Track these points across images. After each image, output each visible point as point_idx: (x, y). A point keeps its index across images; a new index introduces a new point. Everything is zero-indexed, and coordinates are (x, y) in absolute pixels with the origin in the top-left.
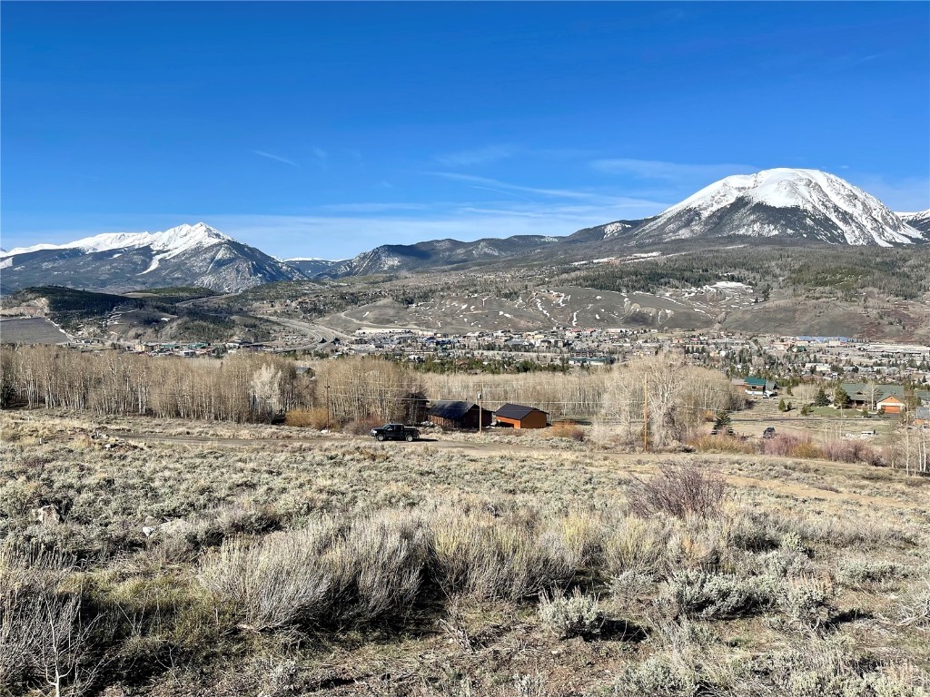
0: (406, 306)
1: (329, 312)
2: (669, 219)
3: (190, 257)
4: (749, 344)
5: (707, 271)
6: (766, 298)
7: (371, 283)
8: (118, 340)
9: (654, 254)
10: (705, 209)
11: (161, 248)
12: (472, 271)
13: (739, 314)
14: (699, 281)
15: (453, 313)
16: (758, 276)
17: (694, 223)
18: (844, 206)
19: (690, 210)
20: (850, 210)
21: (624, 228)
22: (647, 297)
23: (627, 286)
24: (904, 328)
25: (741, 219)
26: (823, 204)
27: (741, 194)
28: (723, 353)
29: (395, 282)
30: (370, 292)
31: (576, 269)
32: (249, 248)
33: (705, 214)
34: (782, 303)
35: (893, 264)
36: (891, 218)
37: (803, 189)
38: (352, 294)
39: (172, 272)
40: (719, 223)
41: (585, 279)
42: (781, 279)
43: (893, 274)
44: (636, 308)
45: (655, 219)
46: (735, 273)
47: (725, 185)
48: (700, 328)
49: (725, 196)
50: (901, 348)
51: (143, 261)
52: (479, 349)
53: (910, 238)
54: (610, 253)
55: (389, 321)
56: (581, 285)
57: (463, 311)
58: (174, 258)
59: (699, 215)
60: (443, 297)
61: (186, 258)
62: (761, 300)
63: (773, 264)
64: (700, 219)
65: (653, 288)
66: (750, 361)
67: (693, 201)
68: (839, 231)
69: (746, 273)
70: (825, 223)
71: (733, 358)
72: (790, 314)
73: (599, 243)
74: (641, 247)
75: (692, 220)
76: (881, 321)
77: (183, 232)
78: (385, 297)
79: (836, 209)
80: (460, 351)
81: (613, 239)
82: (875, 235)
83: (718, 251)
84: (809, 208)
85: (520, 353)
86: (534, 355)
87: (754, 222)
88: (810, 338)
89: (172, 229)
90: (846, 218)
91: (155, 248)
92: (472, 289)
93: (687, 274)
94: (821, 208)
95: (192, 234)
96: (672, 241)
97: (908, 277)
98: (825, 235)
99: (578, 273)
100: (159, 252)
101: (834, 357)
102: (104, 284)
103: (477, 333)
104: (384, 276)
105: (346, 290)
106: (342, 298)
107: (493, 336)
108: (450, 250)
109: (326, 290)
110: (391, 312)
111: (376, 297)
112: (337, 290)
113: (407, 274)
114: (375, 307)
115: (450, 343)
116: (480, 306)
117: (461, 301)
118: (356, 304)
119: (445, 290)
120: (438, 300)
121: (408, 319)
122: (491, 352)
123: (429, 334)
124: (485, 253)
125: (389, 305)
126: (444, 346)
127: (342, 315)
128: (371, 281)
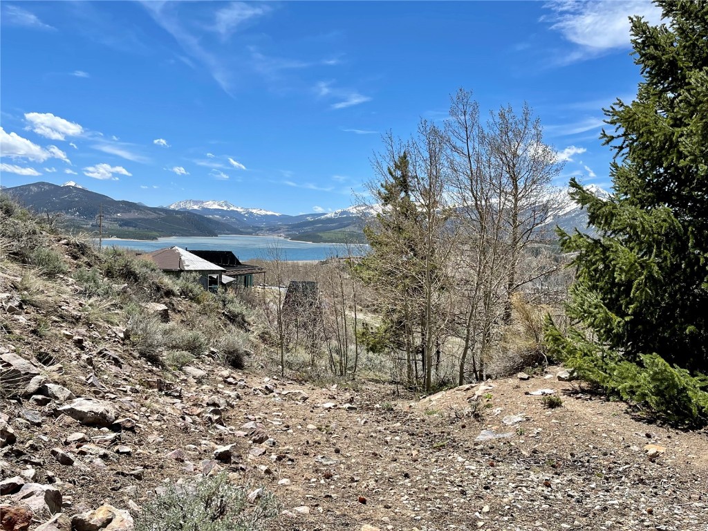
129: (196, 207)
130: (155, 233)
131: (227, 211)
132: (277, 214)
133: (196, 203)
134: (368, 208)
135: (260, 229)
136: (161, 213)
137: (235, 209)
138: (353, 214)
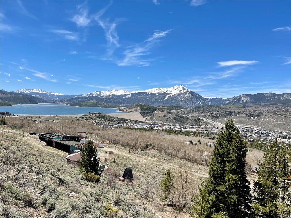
0: (250, 118)
1: (221, 118)
3: (177, 96)
7: (237, 108)
8: (156, 121)
11: (169, 93)
12: (280, 106)
15: (269, 123)
29: (246, 108)
30: (237, 111)
32: (196, 94)
38: (230, 112)
39: (171, 100)
51: (164, 96)
52: (280, 137)
55: (243, 123)
57: (274, 122)
58: (172, 96)
60: (265, 115)
61: (176, 96)
77: (176, 88)
78: (242, 114)
80: (271, 137)
89: (173, 87)
91: (168, 93)
92: (279, 114)
95: (178, 89)
100: (168, 94)
102: (153, 103)
103: (279, 131)
104: (243, 105)
105: (227, 110)
106: (226, 113)
107: (286, 132)
108: (271, 97)
109: (220, 109)
110: (244, 119)
111: (239, 113)
112: (224, 110)
113: (251, 105)
114: (238, 117)
115: (267, 133)
116: (282, 120)
117: (273, 117)
118: (231, 115)
119: (267, 113)
120: (263, 117)
121: (250, 123)
122: (285, 140)
123: (258, 129)
124: (286, 99)
125: (243, 117)
126: (264, 135)
127: (225, 119)
128: (237, 107)
129: (28, 92)
130: (11, 103)
131: (42, 93)
132: (63, 95)
133: (28, 90)
134: (100, 93)
135: (56, 101)
136: (13, 94)
137: (45, 93)
138: (94, 95)
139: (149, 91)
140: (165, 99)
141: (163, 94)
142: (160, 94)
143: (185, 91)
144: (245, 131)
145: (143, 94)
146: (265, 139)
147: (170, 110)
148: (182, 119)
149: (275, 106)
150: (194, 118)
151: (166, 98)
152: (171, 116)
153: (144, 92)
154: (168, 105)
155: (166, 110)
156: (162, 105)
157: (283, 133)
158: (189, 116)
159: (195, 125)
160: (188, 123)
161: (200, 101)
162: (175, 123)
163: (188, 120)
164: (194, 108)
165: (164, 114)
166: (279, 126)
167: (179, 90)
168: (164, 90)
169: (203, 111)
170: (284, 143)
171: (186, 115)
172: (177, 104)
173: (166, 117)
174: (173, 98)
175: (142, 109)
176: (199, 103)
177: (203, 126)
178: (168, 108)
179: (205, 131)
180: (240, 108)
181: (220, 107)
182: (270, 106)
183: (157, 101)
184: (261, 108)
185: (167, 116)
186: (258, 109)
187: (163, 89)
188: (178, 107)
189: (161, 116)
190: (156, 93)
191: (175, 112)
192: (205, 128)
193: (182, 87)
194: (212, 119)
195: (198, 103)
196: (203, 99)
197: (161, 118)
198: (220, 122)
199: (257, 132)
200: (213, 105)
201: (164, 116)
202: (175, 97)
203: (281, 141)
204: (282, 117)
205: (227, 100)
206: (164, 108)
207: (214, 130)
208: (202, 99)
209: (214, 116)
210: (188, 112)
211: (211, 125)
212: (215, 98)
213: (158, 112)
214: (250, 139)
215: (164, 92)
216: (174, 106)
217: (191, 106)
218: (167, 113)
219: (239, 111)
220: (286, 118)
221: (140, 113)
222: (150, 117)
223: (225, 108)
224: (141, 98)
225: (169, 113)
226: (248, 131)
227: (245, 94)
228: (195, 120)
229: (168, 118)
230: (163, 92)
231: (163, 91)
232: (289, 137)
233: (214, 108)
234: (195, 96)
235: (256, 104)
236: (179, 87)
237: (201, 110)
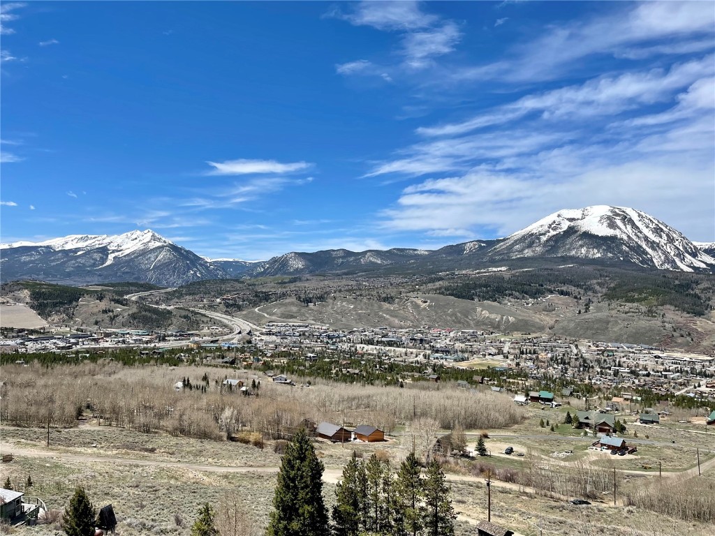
0: (306, 304)
1: (246, 307)
2: (516, 241)
3: (139, 257)
4: (570, 347)
5: (542, 286)
6: (587, 310)
7: (280, 283)
8: (82, 325)
9: (503, 269)
10: (544, 234)
11: (116, 248)
12: (359, 276)
13: (566, 323)
14: (535, 294)
15: (343, 313)
16: (582, 292)
17: (535, 245)
18: (652, 237)
19: (532, 234)
20: (657, 240)
21: (480, 246)
22: (494, 306)
23: (479, 296)
24: (692, 340)
25: (571, 244)
26: (636, 235)
27: (572, 224)
28: (549, 355)
29: (298, 284)
30: (279, 291)
31: (441, 279)
32: (186, 251)
33: (544, 239)
34: (599, 315)
35: (688, 286)
36: (691, 248)
37: (619, 223)
38: (265, 293)
39: (122, 267)
40: (554, 246)
41: (447, 289)
42: (600, 295)
43: (687, 295)
44: (486, 313)
45: (504, 240)
46: (564, 288)
47: (559, 216)
48: (534, 332)
49: (559, 224)
50: (687, 357)
51: (101, 258)
52: (362, 343)
53: (705, 263)
54: (468, 266)
55: (292, 317)
56: (443, 293)
57: (350, 311)
58: (125, 256)
59: (539, 239)
60: (335, 298)
61: (137, 257)
62: (583, 311)
63: (595, 281)
64: (540, 241)
65: (499, 298)
66: (569, 363)
67: (534, 228)
68: (649, 256)
69: (573, 288)
70: (638, 250)
71: (556, 359)
72: (605, 325)
73: (459, 257)
74: (494, 263)
75: (533, 243)
76: (674, 333)
77: (134, 237)
78: (290, 296)
79: (646, 239)
80: (346, 344)
81: (473, 255)
82: (677, 260)
83: (551, 270)
84: (625, 238)
85: (392, 348)
86: (404, 350)
87: (582, 246)
88: (618, 345)
89: (126, 234)
90: (654, 245)
91: (111, 248)
92: (358, 293)
93: (527, 288)
94: (634, 238)
95: (141, 238)
96: (518, 258)
97: (699, 298)
98: (638, 259)
99: (441, 282)
100: (113, 252)
101: (635, 363)
102: (69, 275)
103: (361, 329)
104: (291, 277)
105: (259, 289)
106: (256, 296)
107: (373, 331)
108: (342, 257)
109: (244, 288)
110: (294, 309)
111: (284, 295)
112: (253, 289)
113: (308, 276)
114: (283, 305)
115: (338, 337)
116: (364, 307)
117: (349, 302)
118: (267, 301)
119: (337, 292)
120: (331, 301)
121: (307, 315)
122: (371, 346)
123: (323, 328)
124: (370, 261)
125: (292, 304)
126: (334, 340)
127: (256, 310)
128: (280, 281)
139: (57, 243)
140: (104, 266)
141: (100, 252)
142: (88, 253)
143: (158, 244)
144: (298, 334)
145: (38, 252)
146: (336, 350)
147: (122, 293)
148: (154, 316)
149: (350, 276)
150: (184, 313)
151: (109, 263)
152: (124, 310)
153: (41, 247)
154: (114, 280)
155: (109, 296)
156: (96, 280)
157: (366, 333)
158: (172, 307)
159: (188, 330)
160: (170, 325)
161: (197, 268)
162: (137, 327)
163: (169, 318)
164: (182, 287)
165: (103, 305)
166: (360, 318)
167: (141, 243)
168: (100, 242)
169: (205, 293)
170: (369, 354)
171: (163, 306)
172: (138, 278)
173: (111, 314)
174: (126, 261)
175: (36, 296)
176: (195, 272)
177: (206, 331)
178: (116, 289)
179: (212, 342)
180: (285, 283)
181: (243, 282)
182: (342, 278)
183: (80, 271)
184: (326, 282)
185: (113, 311)
186: (322, 284)
187: (99, 239)
188: (142, 286)
189: (96, 310)
190: (77, 250)
191: (133, 299)
192: (212, 334)
193: (150, 234)
194: (227, 313)
195: (192, 272)
196: (204, 265)
197: (96, 317)
198: (246, 318)
199: (321, 335)
200: (228, 277)
201: (105, 312)
202: (132, 260)
203: (365, 350)
204: (365, 300)
205: (259, 266)
206: (103, 290)
207: (233, 338)
208: (201, 265)
209: (232, 305)
210: (168, 298)
211: (226, 326)
212: (231, 260)
213: (89, 301)
214: (309, 355)
215: (100, 246)
216: (132, 284)
217: (175, 283)
218: (113, 303)
219: (284, 290)
220: (371, 301)
221: (32, 307)
222: (61, 316)
223: (255, 285)
224: (31, 262)
225: (118, 302)
226: (304, 334)
227: (296, 253)
228: (185, 317)
229: (117, 316)
230: (97, 246)
231: (98, 242)
232: (377, 341)
233: (229, 286)
234: (184, 257)
235: (317, 272)
236: (142, 233)
237: (201, 290)
